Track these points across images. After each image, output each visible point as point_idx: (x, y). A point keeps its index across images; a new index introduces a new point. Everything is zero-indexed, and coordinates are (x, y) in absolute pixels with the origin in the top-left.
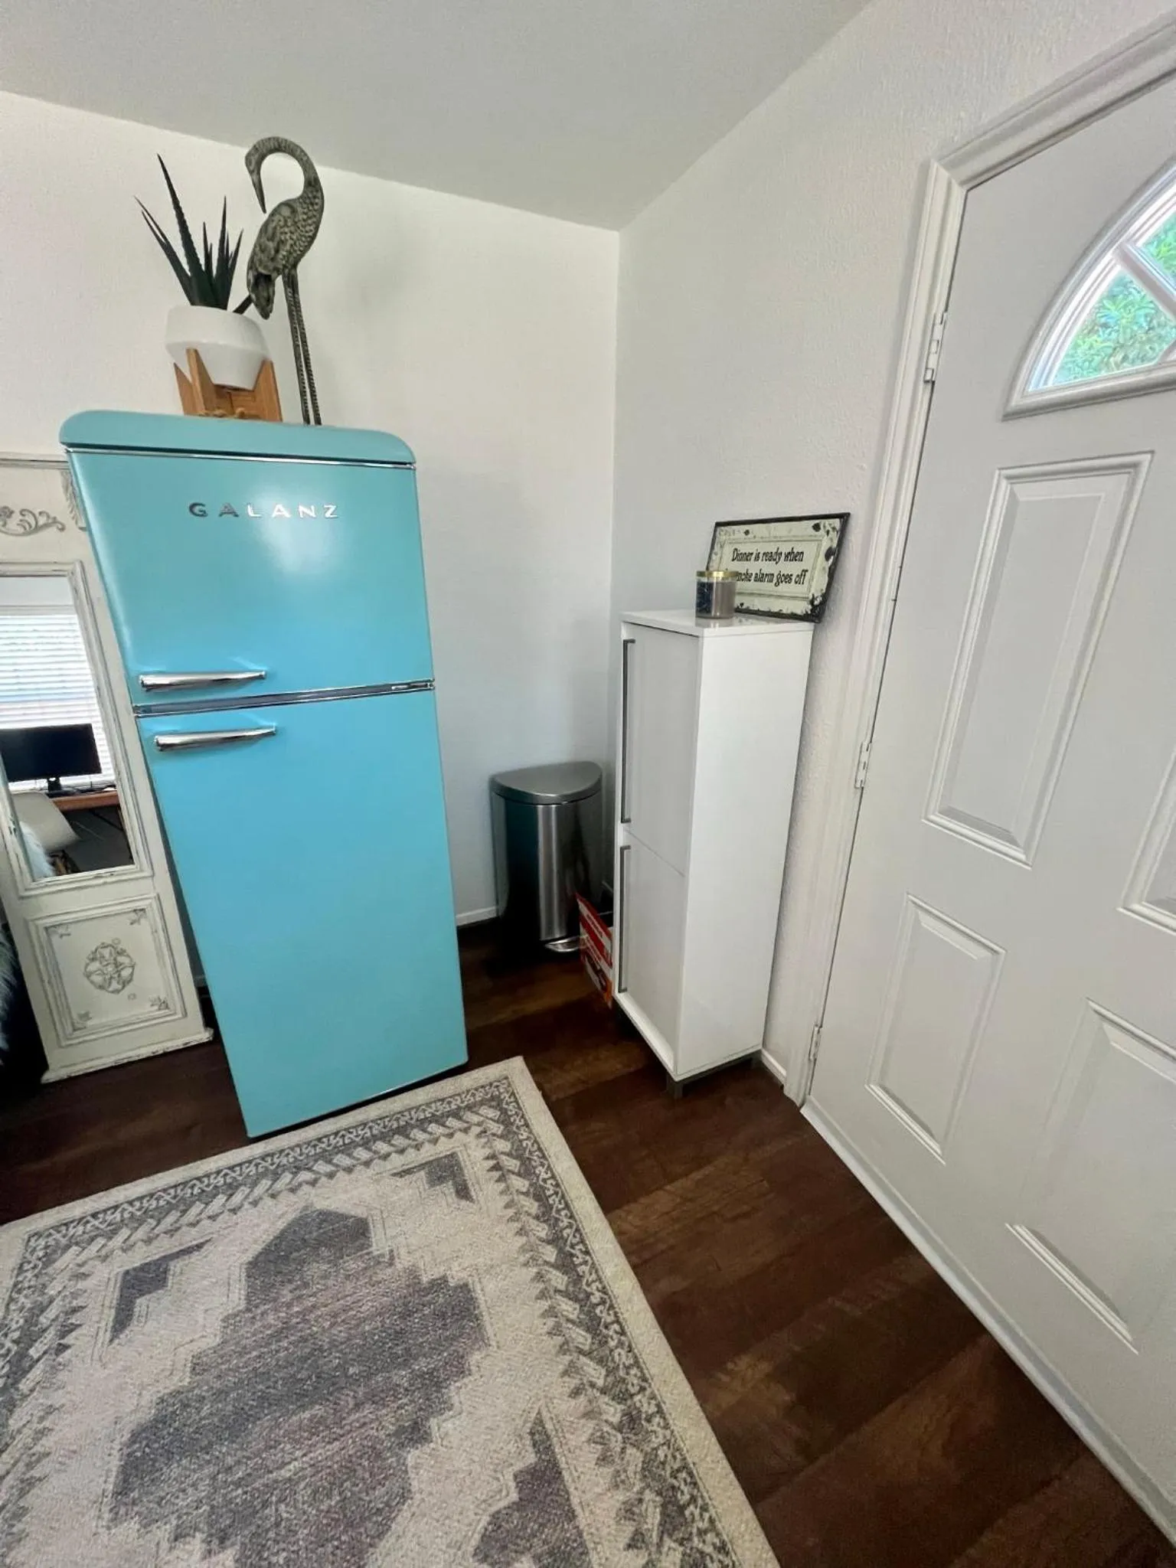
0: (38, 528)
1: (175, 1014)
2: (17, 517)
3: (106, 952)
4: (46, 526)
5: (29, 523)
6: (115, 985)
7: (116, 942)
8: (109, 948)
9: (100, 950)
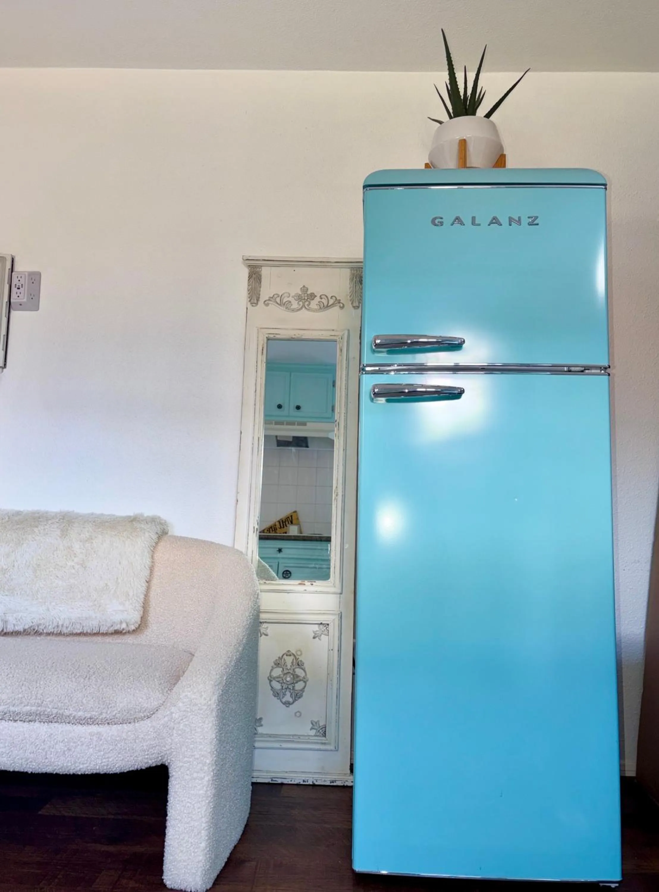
0: (328, 307)
1: (329, 744)
2: (317, 299)
3: (289, 660)
4: (333, 305)
5: (323, 303)
6: (288, 698)
7: (299, 653)
8: (292, 657)
9: (285, 656)
